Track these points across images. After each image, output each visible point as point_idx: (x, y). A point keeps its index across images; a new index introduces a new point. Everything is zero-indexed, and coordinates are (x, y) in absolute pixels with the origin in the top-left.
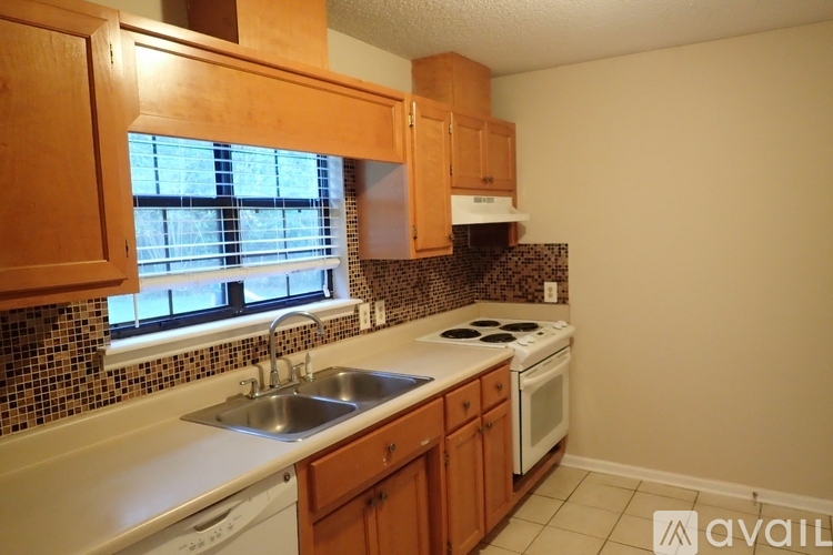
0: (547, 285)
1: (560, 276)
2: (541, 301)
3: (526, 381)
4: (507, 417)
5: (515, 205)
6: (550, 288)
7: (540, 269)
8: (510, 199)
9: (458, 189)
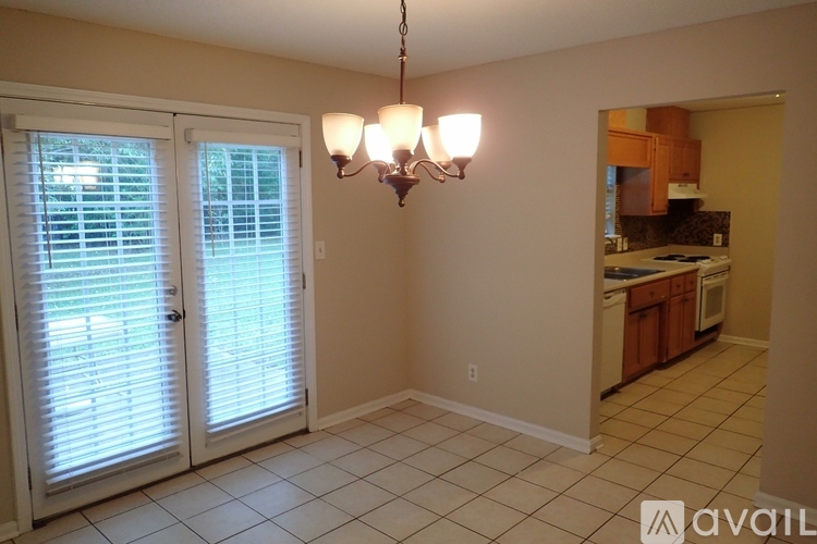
0: (715, 235)
1: (724, 230)
2: (712, 245)
3: (705, 282)
4: (694, 299)
5: (698, 188)
6: (718, 238)
7: (712, 226)
8: (695, 185)
9: (672, 180)
